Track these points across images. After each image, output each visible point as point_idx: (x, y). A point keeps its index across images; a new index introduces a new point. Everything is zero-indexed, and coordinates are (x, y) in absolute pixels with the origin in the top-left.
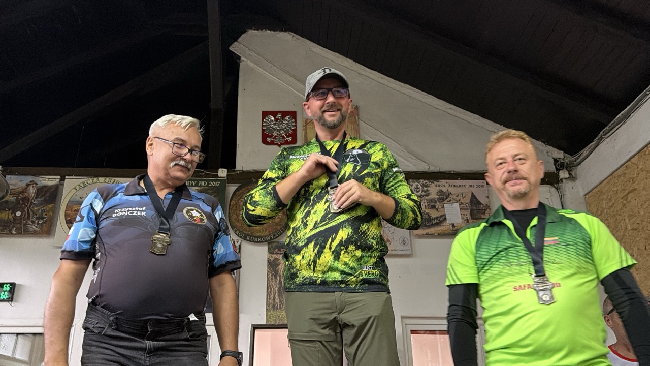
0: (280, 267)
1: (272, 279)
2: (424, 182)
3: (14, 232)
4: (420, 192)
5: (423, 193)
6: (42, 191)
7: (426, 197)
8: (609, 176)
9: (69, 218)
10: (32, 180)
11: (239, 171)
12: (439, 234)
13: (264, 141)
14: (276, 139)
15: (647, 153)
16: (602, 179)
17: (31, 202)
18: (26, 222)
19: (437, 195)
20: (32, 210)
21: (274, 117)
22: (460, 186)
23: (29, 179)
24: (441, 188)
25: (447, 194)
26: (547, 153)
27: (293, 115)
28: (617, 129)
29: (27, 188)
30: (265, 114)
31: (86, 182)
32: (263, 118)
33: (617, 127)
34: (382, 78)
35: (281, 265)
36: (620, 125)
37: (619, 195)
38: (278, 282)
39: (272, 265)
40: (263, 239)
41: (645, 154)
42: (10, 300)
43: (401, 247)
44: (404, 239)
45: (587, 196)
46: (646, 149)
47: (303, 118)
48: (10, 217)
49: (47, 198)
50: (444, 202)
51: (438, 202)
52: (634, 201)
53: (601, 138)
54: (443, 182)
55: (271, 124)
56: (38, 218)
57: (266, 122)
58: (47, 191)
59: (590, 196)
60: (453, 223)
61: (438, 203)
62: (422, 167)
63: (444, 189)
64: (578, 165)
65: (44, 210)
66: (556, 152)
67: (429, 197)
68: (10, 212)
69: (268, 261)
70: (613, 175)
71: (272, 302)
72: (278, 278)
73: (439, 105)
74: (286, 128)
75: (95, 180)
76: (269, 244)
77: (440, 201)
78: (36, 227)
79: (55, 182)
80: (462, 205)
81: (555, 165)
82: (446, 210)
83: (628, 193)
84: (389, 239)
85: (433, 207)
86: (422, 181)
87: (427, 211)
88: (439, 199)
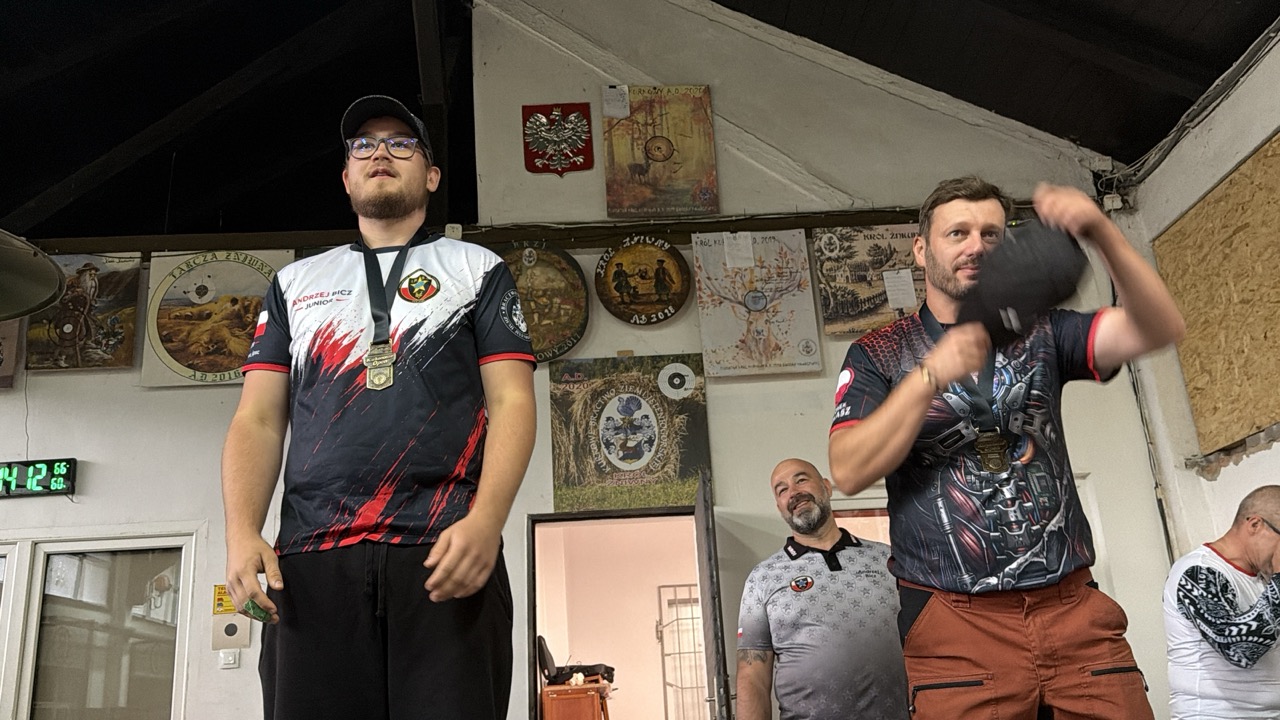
0: (575, 406)
1: (561, 430)
2: (844, 231)
3: (63, 364)
4: (836, 251)
5: (842, 254)
6: (108, 281)
7: (848, 261)
8: (1199, 201)
9: (165, 333)
10: (87, 262)
11: (485, 227)
13: (531, 167)
14: (555, 161)
15: (1270, 154)
16: (1184, 210)
17: (91, 305)
18: (85, 344)
19: (870, 255)
20: (94, 321)
21: (547, 118)
23: (81, 260)
24: (877, 241)
25: (888, 252)
26: (1080, 161)
27: (584, 110)
28: (1213, 110)
29: (78, 278)
30: (529, 112)
31: (191, 261)
32: (525, 120)
33: (1214, 104)
34: (756, 27)
35: (577, 403)
36: (1218, 101)
37: (1216, 237)
38: (572, 435)
39: (561, 404)
40: (540, 356)
41: (1266, 156)
42: (70, 491)
43: (808, 359)
44: (807, 342)
45: (1157, 242)
46: (1267, 145)
47: (604, 117)
48: (53, 335)
49: (120, 296)
50: (883, 268)
51: (870, 269)
52: (1245, 247)
53: (1184, 129)
54: (880, 229)
55: (541, 131)
56: (107, 335)
57: (530, 128)
58: (119, 282)
59: (1163, 243)
60: (900, 307)
61: (871, 272)
62: (838, 202)
63: (883, 244)
64: (1140, 182)
65: (116, 318)
66: (1097, 159)
67: (854, 260)
68: (52, 326)
69: (553, 397)
70: (1206, 199)
71: (564, 472)
72: (572, 428)
73: (868, 76)
74: (570, 138)
75: (209, 256)
76: (551, 364)
77: (876, 266)
78: (104, 352)
79: (131, 263)
80: (917, 273)
81: (1096, 185)
82: (886, 284)
83: (1234, 234)
84: (781, 345)
85: (863, 279)
86: (840, 229)
87: (850, 287)
88: (873, 263)
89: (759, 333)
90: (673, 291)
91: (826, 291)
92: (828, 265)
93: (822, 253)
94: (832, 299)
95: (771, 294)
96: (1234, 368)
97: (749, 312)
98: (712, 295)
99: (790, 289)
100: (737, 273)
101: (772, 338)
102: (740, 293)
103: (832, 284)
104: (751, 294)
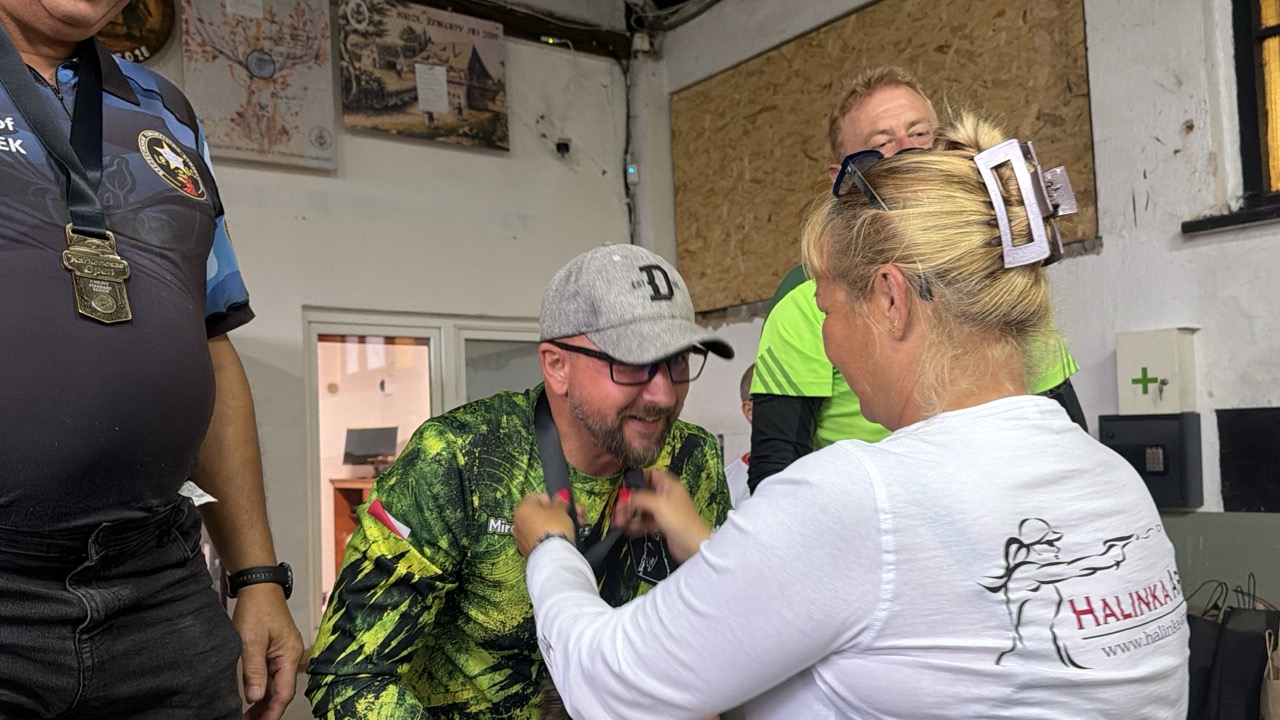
2: (376, 1)
4: (364, 24)
5: (371, 29)
7: (378, 40)
8: (730, 69)
12: (399, 133)
16: (714, 72)
19: (402, 39)
22: (451, 27)
24: (411, 23)
25: (423, 39)
37: (742, 110)
43: (314, 151)
44: (321, 132)
50: (416, 59)
51: (401, 55)
54: (417, 9)
59: (682, 99)
60: (430, 110)
61: (402, 60)
63: (418, 28)
64: (671, 28)
67: (384, 39)
70: (739, 68)
77: (408, 54)
80: (451, 73)
81: (628, 16)
82: (418, 79)
84: (288, 127)
85: (391, 66)
87: (378, 73)
88: (405, 49)
89: (262, 108)
90: (148, 26)
91: (349, 72)
92: (353, 38)
93: (348, 21)
94: (354, 85)
95: (281, 59)
96: (730, 242)
97: (252, 77)
98: (203, 44)
99: (305, 59)
100: (238, 22)
101: (277, 117)
102: (241, 50)
103: (357, 65)
104: (256, 54)
